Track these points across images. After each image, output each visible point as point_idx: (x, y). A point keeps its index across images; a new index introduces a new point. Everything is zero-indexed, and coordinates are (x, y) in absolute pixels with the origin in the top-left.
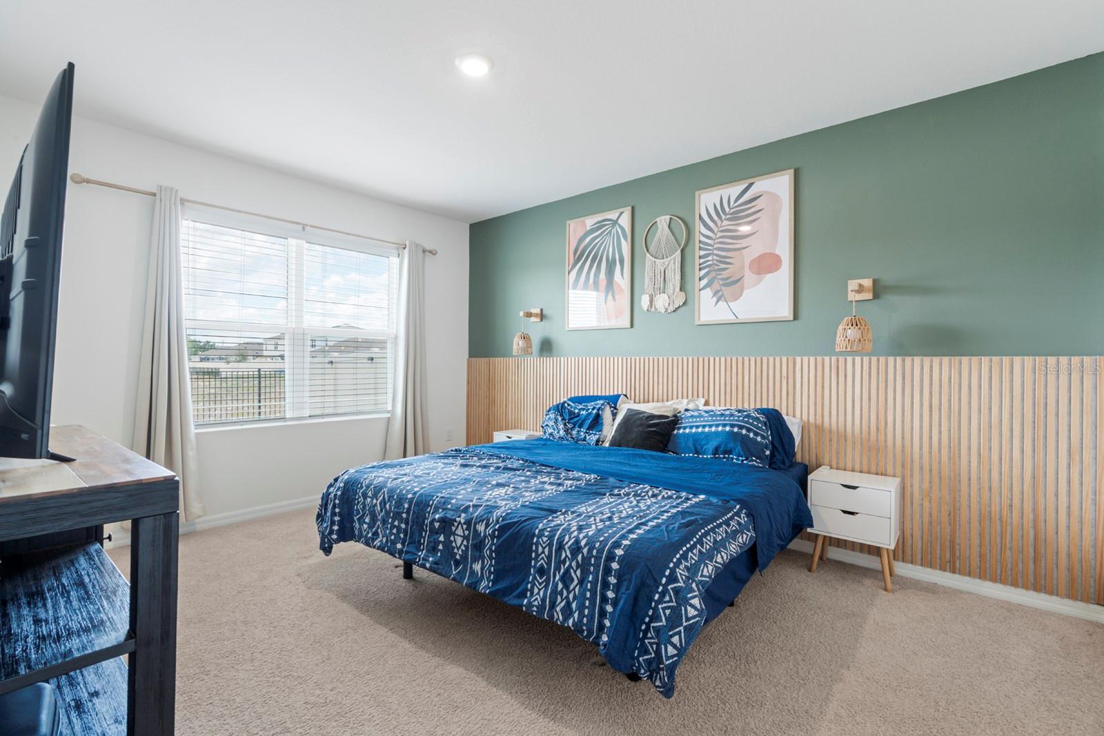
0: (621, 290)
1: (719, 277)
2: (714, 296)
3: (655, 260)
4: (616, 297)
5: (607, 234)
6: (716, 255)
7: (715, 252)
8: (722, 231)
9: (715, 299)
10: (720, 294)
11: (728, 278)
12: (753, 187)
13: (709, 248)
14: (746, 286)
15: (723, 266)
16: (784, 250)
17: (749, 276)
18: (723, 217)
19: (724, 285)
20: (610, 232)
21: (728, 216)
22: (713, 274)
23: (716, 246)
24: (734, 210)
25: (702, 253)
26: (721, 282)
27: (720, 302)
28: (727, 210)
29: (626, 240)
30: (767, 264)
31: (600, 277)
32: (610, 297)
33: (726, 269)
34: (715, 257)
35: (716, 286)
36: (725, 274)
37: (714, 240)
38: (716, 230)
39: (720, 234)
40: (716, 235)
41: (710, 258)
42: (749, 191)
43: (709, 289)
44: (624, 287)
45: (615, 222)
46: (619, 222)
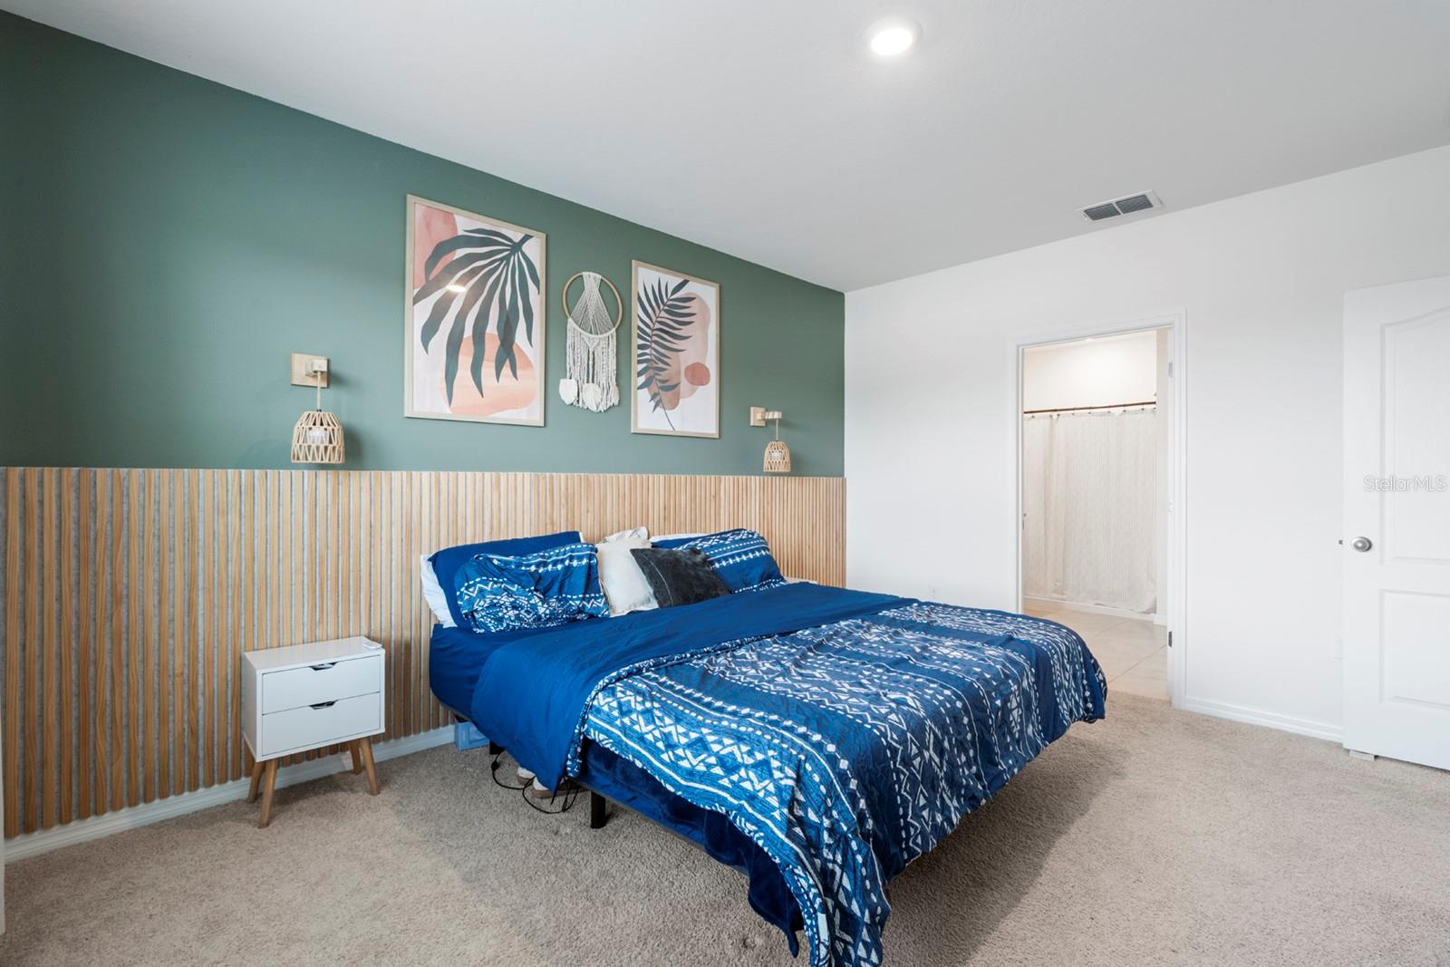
0: (528, 364)
1: (658, 377)
2: (652, 399)
3: (582, 331)
4: (518, 373)
5: (501, 260)
6: (655, 350)
7: (653, 345)
8: (660, 323)
9: (653, 403)
10: (658, 398)
11: (666, 381)
12: (687, 286)
13: (648, 338)
14: (681, 395)
15: (661, 365)
16: (711, 363)
17: (684, 385)
18: (662, 306)
19: (662, 388)
20: (507, 258)
21: (666, 308)
22: (651, 372)
23: (655, 338)
24: (672, 302)
25: (641, 342)
26: (660, 385)
27: (658, 408)
28: (665, 300)
29: (536, 282)
30: (697, 375)
31: (488, 331)
32: (506, 370)
33: (664, 370)
34: (654, 353)
35: (655, 388)
36: (663, 375)
37: (653, 330)
38: (654, 320)
39: (658, 326)
40: (654, 325)
41: (648, 351)
42: (684, 288)
43: (646, 389)
44: (531, 358)
45: (516, 247)
46: (525, 248)
